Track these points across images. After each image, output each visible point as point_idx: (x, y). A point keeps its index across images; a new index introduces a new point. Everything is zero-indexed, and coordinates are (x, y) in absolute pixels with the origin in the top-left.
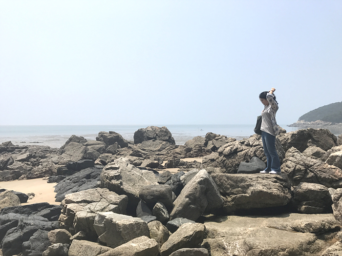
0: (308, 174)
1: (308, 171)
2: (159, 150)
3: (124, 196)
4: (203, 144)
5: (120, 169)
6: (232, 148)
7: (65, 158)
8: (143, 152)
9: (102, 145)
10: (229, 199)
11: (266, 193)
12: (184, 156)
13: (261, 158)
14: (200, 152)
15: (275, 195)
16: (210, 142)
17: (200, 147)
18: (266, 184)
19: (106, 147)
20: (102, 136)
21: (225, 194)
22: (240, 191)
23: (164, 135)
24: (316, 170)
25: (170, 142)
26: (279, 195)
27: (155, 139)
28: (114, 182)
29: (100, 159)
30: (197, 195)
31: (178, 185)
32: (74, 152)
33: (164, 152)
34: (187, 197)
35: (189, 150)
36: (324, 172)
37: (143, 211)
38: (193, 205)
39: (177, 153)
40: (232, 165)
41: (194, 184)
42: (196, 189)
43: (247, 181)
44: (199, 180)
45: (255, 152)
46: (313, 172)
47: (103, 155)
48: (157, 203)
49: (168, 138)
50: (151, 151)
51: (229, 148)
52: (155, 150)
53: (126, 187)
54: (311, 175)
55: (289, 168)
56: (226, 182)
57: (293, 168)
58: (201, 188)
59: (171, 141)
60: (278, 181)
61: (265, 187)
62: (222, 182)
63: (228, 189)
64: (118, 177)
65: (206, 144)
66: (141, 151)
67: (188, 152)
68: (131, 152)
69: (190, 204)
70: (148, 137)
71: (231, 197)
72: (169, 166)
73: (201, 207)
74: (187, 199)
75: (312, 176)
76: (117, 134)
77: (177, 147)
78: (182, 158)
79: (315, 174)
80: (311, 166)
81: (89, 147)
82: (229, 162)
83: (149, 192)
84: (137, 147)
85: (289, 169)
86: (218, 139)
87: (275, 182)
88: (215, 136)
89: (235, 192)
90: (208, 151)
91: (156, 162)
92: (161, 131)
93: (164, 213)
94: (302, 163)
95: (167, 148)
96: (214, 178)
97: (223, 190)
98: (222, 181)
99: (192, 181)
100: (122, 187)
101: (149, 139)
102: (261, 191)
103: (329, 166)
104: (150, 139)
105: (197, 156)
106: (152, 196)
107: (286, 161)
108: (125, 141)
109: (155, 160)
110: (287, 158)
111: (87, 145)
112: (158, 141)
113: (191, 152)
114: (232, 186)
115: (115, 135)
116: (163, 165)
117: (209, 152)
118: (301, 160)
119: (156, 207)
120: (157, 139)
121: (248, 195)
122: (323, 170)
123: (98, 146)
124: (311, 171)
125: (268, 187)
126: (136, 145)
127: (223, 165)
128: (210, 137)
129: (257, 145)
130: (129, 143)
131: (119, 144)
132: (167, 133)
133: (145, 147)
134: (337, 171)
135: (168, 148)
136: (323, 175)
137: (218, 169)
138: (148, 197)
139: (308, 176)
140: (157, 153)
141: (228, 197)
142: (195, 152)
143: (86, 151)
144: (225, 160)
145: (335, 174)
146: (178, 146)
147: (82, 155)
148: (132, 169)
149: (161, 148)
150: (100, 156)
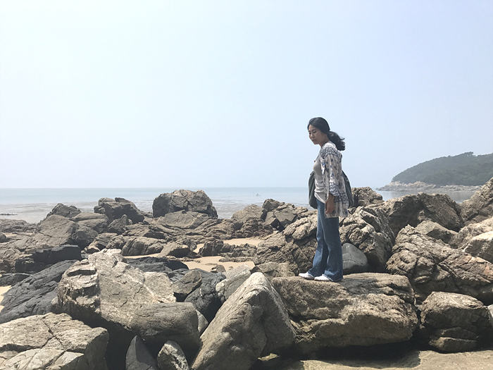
0: (438, 272)
1: (439, 267)
2: (192, 227)
3: (100, 331)
4: (259, 216)
5: (96, 275)
6: (307, 228)
7: (39, 242)
8: (167, 230)
9: (102, 219)
10: (307, 328)
11: (379, 318)
12: (230, 236)
13: (357, 246)
14: (256, 229)
15: (395, 323)
16: (270, 214)
17: (255, 221)
18: (377, 300)
19: (108, 223)
20: (103, 205)
21: (298, 318)
22: (326, 312)
23: (201, 204)
24: (451, 267)
25: (209, 214)
26: (402, 323)
27: (185, 209)
28: (82, 301)
29: (96, 242)
30: (246, 326)
31: (212, 299)
32: (56, 231)
33: (199, 230)
34: (225, 330)
35: (238, 226)
36: (466, 270)
37: (139, 359)
38: (236, 345)
39: (220, 231)
40: (309, 258)
41: (240, 302)
42: (244, 313)
43: (339, 293)
44: (250, 295)
45: (347, 234)
46: (447, 270)
47: (102, 236)
48: (166, 345)
49: (206, 208)
50: (180, 228)
51: (302, 228)
52: (185, 227)
53: (109, 309)
54: (443, 274)
55: (407, 262)
56: (300, 294)
57: (414, 263)
58: (254, 312)
59: (211, 212)
60: (395, 292)
61: (375, 308)
62: (294, 295)
63: (305, 308)
64: (90, 291)
65: (264, 217)
66: (163, 228)
67: (237, 229)
68: (147, 231)
69: (232, 344)
70: (174, 206)
71: (310, 324)
72: (207, 252)
73: (254, 349)
74: (226, 334)
75: (446, 277)
76: (127, 201)
77: (219, 222)
78: (227, 239)
79: (450, 273)
80: (444, 258)
81: (80, 223)
82: (302, 252)
83: (149, 322)
84: (156, 223)
85: (406, 265)
86: (282, 209)
87: (390, 294)
88: (278, 204)
89: (317, 315)
90: (267, 228)
91: (184, 246)
92: (196, 197)
93: (180, 365)
94: (427, 253)
95: (204, 224)
96: (277, 286)
97: (295, 309)
98: (292, 293)
99: (237, 295)
100: (98, 310)
101: (177, 209)
102: (368, 316)
103: (473, 259)
104: (179, 209)
105: (250, 236)
106: (155, 329)
107: (400, 249)
108: (140, 214)
109: (184, 243)
110: (401, 245)
111: (78, 220)
112: (190, 213)
113: (242, 230)
114: (312, 303)
115: (123, 204)
116: (197, 251)
117: (269, 229)
118: (425, 249)
119: (163, 353)
120: (190, 209)
121: (343, 323)
122: (464, 266)
123: (95, 220)
124: (442, 267)
125: (381, 307)
126: (156, 220)
127: (293, 257)
128: (270, 206)
129: (350, 223)
130: (146, 215)
131: (128, 218)
132: (205, 201)
133: (170, 223)
134: (488, 268)
135: (206, 223)
136: (465, 275)
137: (284, 266)
138: (148, 333)
139: (439, 277)
140: (189, 232)
141: (303, 323)
142: (247, 229)
143: (74, 229)
144: (296, 249)
145: (484, 273)
146: (222, 220)
147: (67, 235)
148: (124, 272)
149: (194, 224)
150: (98, 238)
